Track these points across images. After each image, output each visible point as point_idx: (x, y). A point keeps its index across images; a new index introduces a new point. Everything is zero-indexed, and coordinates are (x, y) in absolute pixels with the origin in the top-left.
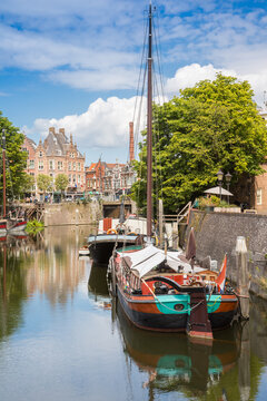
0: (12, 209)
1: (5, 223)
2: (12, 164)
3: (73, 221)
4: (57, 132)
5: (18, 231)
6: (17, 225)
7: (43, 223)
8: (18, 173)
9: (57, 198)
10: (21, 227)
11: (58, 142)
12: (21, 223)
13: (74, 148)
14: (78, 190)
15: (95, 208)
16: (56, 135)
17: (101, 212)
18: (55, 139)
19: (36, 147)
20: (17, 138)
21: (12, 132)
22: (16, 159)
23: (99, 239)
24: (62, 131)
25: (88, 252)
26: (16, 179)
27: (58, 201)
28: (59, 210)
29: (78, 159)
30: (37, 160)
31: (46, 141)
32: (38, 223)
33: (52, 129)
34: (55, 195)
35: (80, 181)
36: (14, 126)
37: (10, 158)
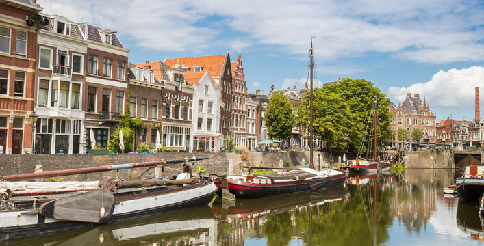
0: (380, 154)
1: (376, 165)
2: (381, 121)
3: (428, 166)
4: (413, 96)
5: (386, 171)
6: (385, 167)
7: (404, 166)
8: (385, 128)
9: (415, 147)
10: (388, 169)
11: (414, 104)
12: (388, 165)
13: (426, 109)
14: (431, 141)
15: (447, 155)
16: (412, 99)
17: (452, 159)
18: (411, 102)
19: (396, 108)
20: (385, 101)
21: (381, 98)
22: (383, 117)
23: (467, 181)
24: (417, 95)
25: (452, 191)
26: (384, 132)
27: (415, 149)
28: (416, 156)
29: (429, 117)
30: (396, 118)
31: (404, 103)
32: (400, 166)
33: (409, 95)
34: (413, 145)
35: (432, 134)
36: (382, 93)
37: (379, 117)
